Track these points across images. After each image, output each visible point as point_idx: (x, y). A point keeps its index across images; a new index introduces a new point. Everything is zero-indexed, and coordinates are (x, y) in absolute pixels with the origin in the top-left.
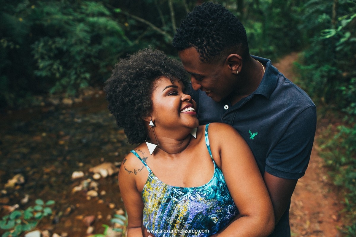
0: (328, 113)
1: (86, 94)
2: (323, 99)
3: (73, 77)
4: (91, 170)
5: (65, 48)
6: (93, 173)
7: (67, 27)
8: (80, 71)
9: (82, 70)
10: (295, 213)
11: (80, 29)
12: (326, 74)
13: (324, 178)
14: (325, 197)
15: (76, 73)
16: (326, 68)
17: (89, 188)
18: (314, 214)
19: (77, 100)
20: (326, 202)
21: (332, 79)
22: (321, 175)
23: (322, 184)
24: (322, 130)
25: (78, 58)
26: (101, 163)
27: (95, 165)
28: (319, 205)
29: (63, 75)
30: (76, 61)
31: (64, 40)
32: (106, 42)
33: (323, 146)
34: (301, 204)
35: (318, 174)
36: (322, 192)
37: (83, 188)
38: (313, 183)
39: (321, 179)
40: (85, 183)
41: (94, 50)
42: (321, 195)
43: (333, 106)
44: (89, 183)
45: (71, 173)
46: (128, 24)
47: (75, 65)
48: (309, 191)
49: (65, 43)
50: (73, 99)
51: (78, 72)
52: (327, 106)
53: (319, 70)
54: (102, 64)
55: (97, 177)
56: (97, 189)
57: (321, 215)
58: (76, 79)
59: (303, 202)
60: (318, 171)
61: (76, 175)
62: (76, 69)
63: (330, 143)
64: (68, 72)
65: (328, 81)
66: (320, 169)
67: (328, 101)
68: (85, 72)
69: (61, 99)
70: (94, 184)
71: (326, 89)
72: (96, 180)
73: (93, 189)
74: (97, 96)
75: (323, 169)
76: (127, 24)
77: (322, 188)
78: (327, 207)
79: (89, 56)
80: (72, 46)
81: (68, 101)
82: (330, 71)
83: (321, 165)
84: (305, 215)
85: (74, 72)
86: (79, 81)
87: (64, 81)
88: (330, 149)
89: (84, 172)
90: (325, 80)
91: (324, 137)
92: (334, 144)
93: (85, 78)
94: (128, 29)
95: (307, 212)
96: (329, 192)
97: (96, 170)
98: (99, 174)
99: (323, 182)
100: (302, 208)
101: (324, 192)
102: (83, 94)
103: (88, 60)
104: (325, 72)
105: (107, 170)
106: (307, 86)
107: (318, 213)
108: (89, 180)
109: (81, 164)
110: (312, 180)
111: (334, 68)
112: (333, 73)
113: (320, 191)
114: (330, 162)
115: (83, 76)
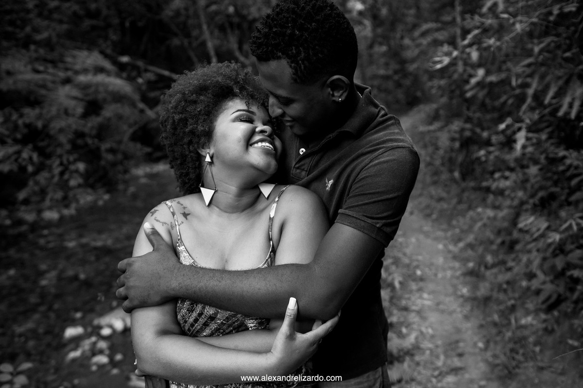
0: (466, 194)
1: (82, 202)
2: (457, 174)
3: (57, 171)
4: (96, 322)
5: (40, 124)
6: (100, 327)
7: (43, 92)
8: (68, 160)
9: (71, 158)
10: (422, 346)
11: (65, 96)
12: (457, 136)
13: (465, 291)
14: (467, 318)
15: (61, 164)
16: (457, 126)
17: (95, 352)
18: (450, 344)
19: (66, 212)
20: (469, 325)
21: (467, 143)
22: (460, 287)
23: (461, 300)
24: (458, 221)
25: (63, 139)
26: (112, 309)
27: (102, 314)
28: (458, 331)
29: (40, 168)
30: (60, 145)
31: (37, 111)
32: (108, 112)
33: (461, 245)
34: (430, 331)
35: (455, 287)
36: (461, 312)
37: (83, 353)
38: (448, 299)
39: (459, 293)
40: (87, 344)
41: (89, 125)
42: (460, 316)
43: (472, 184)
44: (95, 344)
45: (63, 330)
46: (143, 79)
47: (59, 151)
48: (443, 312)
49: (40, 117)
50: (59, 212)
51: (65, 162)
52: (464, 185)
53: (446, 129)
54: (105, 146)
55: (106, 332)
56: (107, 352)
57: (461, 344)
58: (62, 174)
59: (433, 329)
60: (455, 281)
61: (71, 332)
62: (60, 156)
63: (470, 238)
64: (48, 162)
65: (462, 146)
66: (458, 278)
67: (464, 177)
68: (76, 161)
69: (40, 212)
70: (102, 345)
71: (460, 158)
72: (104, 338)
73: (101, 352)
74: (101, 203)
75: (462, 278)
76: (140, 80)
77: (462, 306)
78: (470, 332)
79: (80, 135)
80: (52, 119)
81: (51, 215)
82: (462, 130)
83: (458, 273)
84: (437, 346)
85: (57, 162)
86: (66, 176)
87: (42, 177)
88: (470, 246)
89: (84, 326)
90: (457, 145)
91: (462, 231)
92: (476, 239)
93: (77, 171)
94: (144, 88)
95: (439, 342)
96: (472, 310)
97: (104, 321)
98: (111, 326)
99: (462, 296)
100: (433, 337)
101: (465, 311)
102: (77, 201)
103: (80, 142)
104: (455, 132)
105: (124, 320)
106: (431, 157)
107: (457, 342)
108: (93, 339)
109: (78, 315)
110: (446, 295)
111: (468, 126)
112: (468, 134)
113: (459, 310)
114: (471, 265)
115: (72, 167)
